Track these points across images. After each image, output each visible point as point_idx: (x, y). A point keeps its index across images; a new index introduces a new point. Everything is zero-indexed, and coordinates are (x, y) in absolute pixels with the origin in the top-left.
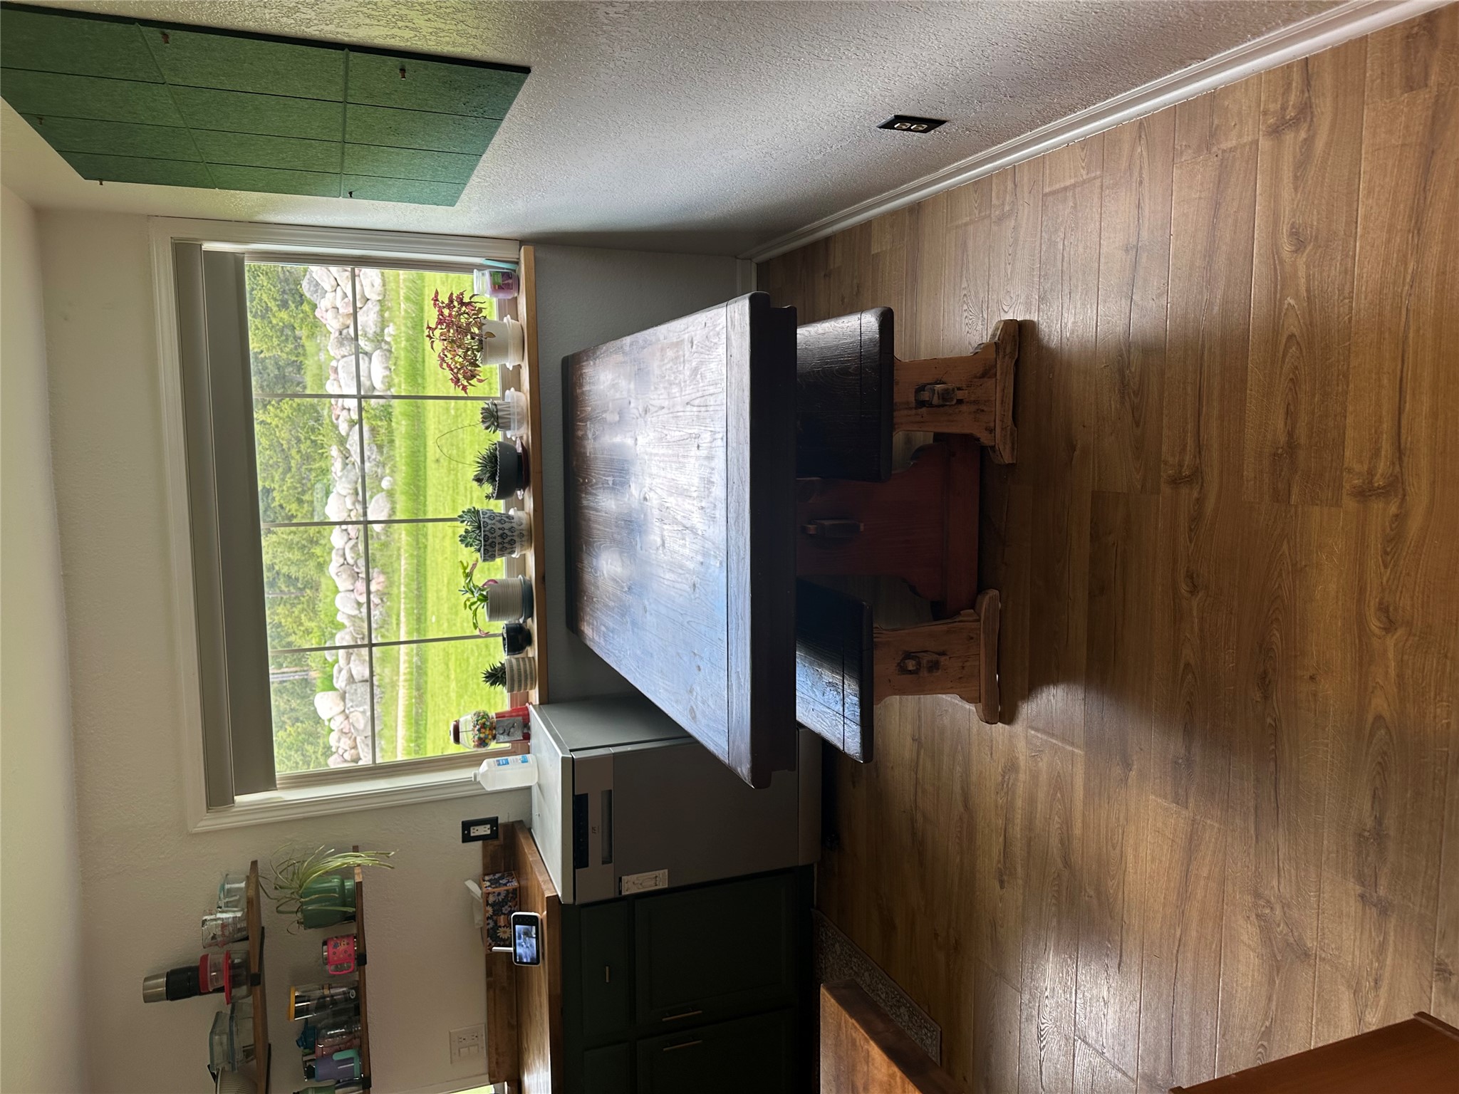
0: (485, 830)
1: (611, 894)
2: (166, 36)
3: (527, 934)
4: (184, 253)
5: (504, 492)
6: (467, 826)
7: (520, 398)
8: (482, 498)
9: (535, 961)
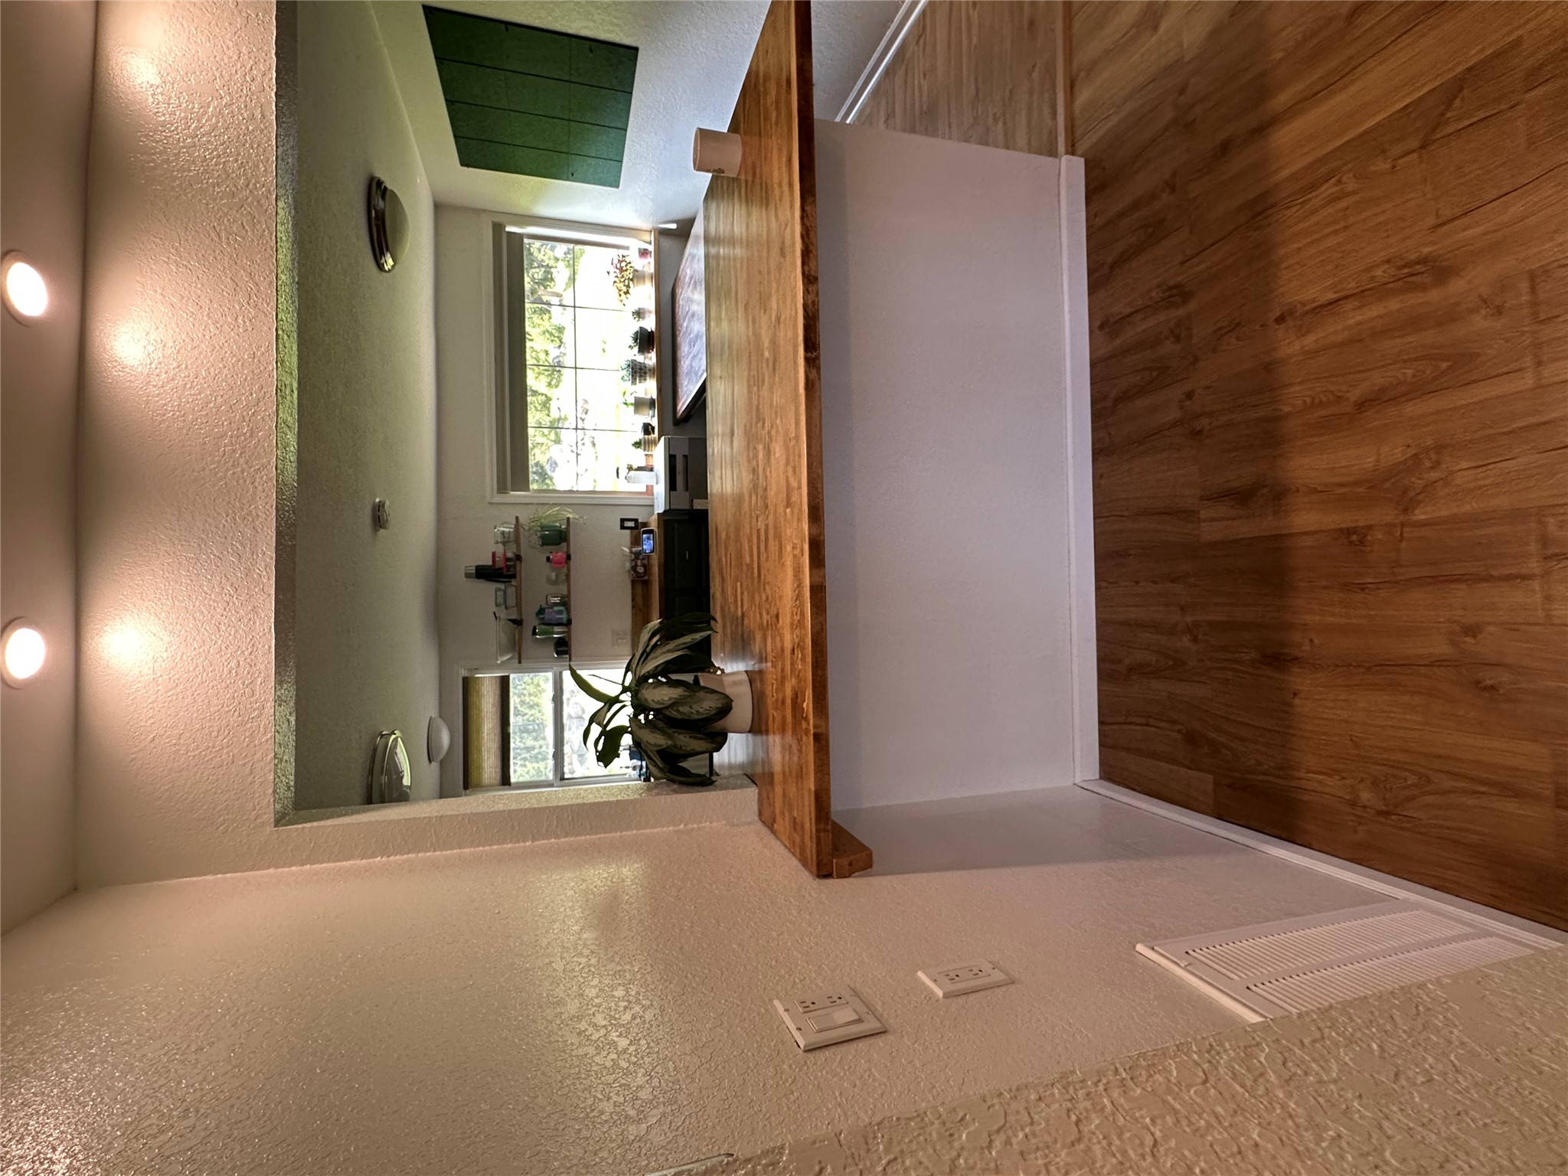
0: (631, 524)
1: (687, 507)
2: (507, 29)
3: (649, 538)
4: (498, 228)
5: (641, 350)
6: (623, 521)
7: (651, 305)
8: (635, 355)
9: (652, 552)
